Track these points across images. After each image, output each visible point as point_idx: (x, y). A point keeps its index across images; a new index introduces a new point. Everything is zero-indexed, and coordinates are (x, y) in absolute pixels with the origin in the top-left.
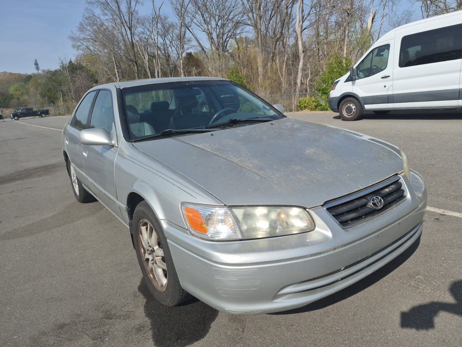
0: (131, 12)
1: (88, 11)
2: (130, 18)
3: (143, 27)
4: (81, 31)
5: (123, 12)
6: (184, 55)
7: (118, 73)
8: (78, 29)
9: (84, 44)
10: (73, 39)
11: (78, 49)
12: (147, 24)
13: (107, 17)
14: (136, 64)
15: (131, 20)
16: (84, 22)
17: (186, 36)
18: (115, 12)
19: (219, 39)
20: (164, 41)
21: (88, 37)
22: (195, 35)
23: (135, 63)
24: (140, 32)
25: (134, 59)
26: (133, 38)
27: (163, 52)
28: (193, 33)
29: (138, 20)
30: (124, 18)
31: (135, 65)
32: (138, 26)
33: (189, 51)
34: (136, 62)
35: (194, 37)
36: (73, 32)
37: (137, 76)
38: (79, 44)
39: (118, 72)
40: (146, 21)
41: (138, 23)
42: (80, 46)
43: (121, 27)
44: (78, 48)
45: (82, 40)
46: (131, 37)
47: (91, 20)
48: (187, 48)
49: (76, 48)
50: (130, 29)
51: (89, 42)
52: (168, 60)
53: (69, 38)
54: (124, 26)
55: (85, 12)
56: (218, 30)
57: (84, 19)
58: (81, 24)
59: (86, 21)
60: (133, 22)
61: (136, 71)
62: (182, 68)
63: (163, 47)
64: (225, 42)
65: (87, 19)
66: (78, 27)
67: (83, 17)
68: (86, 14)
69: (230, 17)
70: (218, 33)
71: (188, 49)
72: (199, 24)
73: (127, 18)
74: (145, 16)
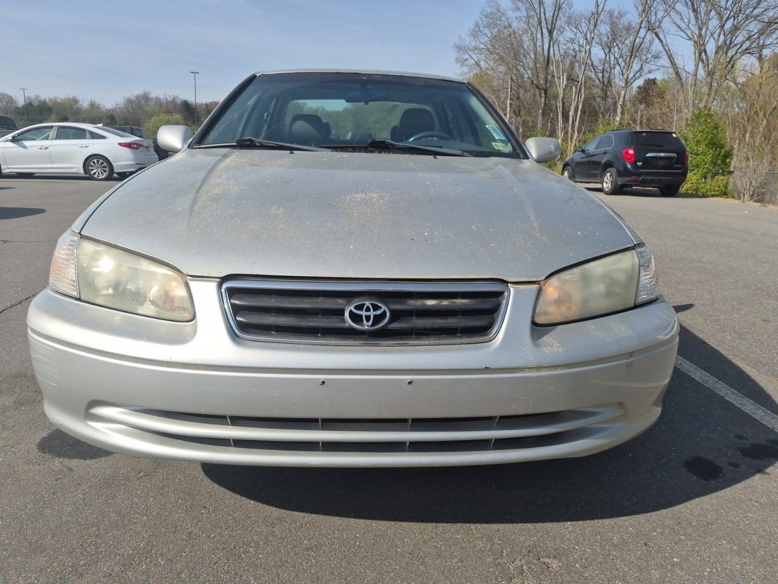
0: (558, 3)
1: (491, 4)
2: (556, 13)
3: (575, 30)
4: (474, 37)
5: (546, 5)
6: (640, 82)
7: (510, 107)
8: (469, 33)
9: (474, 56)
10: (459, 48)
11: (462, 65)
12: (584, 25)
13: (518, 14)
14: (545, 93)
15: (555, 18)
16: (482, 21)
17: (653, 48)
18: (532, 4)
19: (719, 56)
20: (606, 56)
21: (482, 46)
22: (667, 46)
23: (543, 91)
24: (568, 39)
25: (544, 84)
26: (551, 48)
27: (600, 75)
28: (664, 41)
29: (570, 17)
30: (545, 15)
31: (543, 95)
32: (566, 27)
33: (651, 76)
34: (546, 91)
35: (664, 49)
36: (462, 37)
37: (542, 114)
38: (466, 56)
39: (511, 104)
40: (583, 20)
41: (568, 23)
42: (467, 60)
43: (537, 31)
44: (462, 62)
45: (472, 50)
46: (549, 47)
47: (494, 18)
48: (649, 71)
49: (460, 63)
50: (550, 33)
51: (481, 54)
52: (605, 91)
53: (453, 47)
54: (541, 29)
55: (487, 5)
56: (722, 38)
57: (482, 16)
58: (477, 25)
59: (484, 19)
60: (558, 22)
61: (543, 104)
62: (620, 105)
63: (602, 66)
64: (730, 61)
65: (486, 17)
66: (471, 30)
67: (481, 14)
68: (486, 9)
69: (756, 12)
70: (720, 43)
71: (649, 73)
72: (683, 26)
73: (549, 14)
74: (584, 12)
